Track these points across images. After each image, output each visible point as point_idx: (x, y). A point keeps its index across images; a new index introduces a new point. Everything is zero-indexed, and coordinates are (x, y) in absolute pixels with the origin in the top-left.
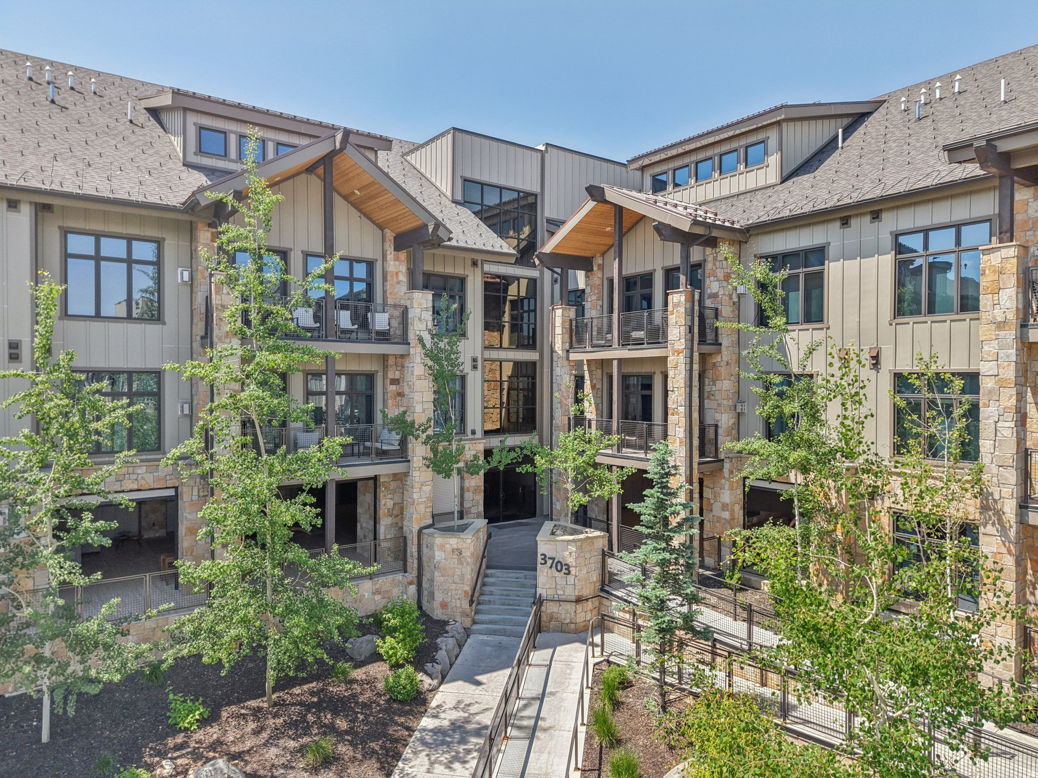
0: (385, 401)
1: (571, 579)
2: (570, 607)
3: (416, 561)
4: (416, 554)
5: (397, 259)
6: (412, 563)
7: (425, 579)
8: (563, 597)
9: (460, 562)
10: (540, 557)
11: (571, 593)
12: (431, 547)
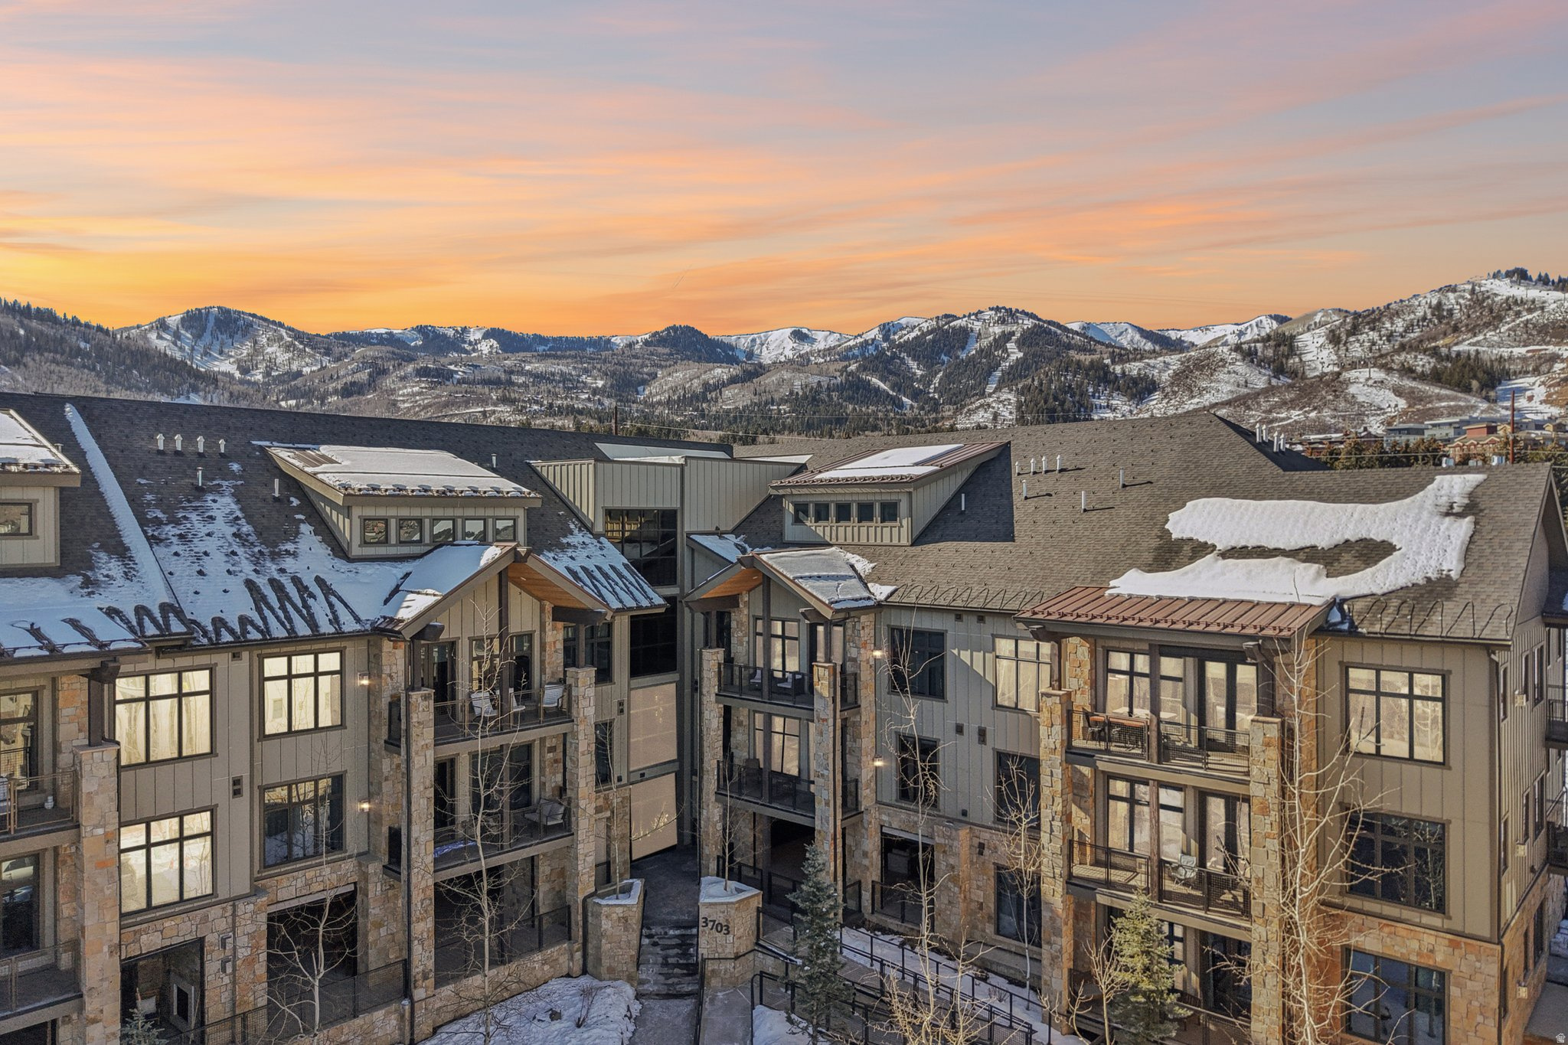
0: (542, 770)
1: (730, 938)
2: (730, 965)
3: (581, 930)
4: (581, 923)
5: (554, 628)
6: (578, 932)
7: (590, 946)
8: (722, 956)
9: (626, 929)
10: (701, 921)
11: (729, 952)
12: (598, 916)
